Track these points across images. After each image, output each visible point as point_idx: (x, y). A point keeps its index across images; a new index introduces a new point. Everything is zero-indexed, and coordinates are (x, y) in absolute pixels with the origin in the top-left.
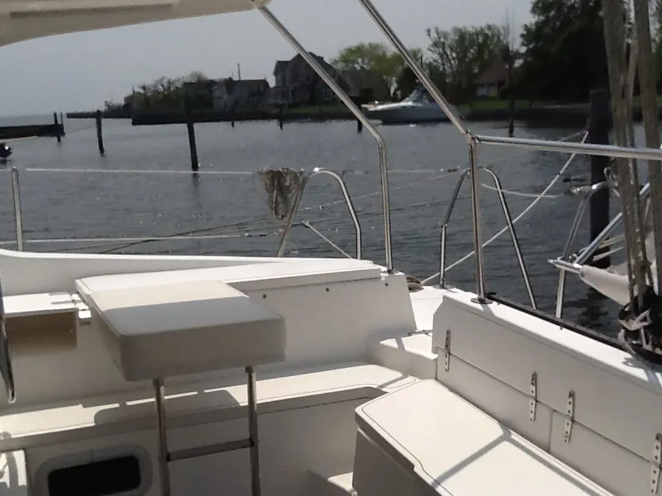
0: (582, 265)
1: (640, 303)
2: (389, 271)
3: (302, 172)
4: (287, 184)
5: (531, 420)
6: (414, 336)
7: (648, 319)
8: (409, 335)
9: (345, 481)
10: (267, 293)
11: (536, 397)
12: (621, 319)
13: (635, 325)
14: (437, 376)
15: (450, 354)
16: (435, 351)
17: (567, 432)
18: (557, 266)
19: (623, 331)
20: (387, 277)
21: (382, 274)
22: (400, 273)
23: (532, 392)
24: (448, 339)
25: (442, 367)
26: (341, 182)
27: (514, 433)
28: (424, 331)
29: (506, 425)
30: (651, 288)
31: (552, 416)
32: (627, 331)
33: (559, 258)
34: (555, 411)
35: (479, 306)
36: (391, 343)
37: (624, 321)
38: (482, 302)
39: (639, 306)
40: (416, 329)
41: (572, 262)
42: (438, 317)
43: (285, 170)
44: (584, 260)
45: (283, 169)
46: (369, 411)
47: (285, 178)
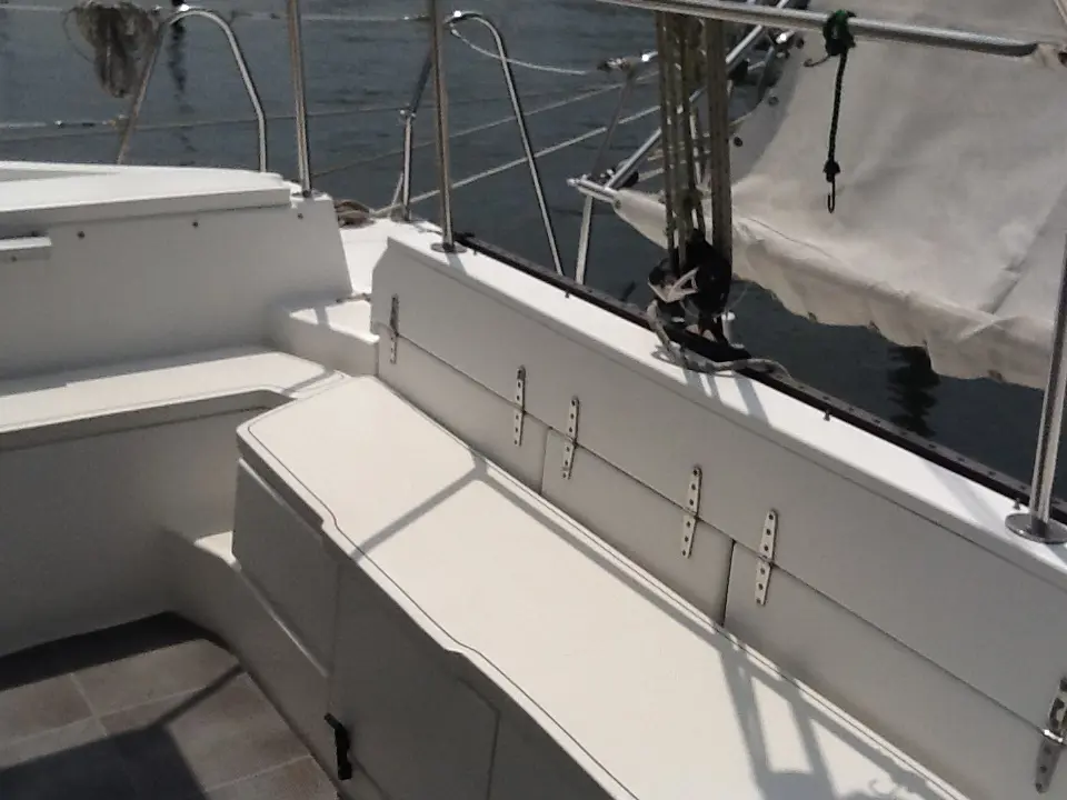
0: (618, 189)
1: (682, 258)
2: (305, 194)
3: (156, 12)
4: (131, 31)
5: (516, 442)
6: (348, 304)
7: (693, 283)
8: (339, 302)
9: (220, 545)
10: (86, 230)
11: (524, 406)
12: (653, 283)
13: (673, 293)
14: (377, 369)
15: (397, 335)
16: (375, 329)
17: (567, 463)
18: (581, 190)
19: (655, 303)
20: (299, 204)
21: (292, 198)
22: (325, 197)
23: (518, 398)
24: (394, 311)
25: (386, 355)
26: (228, 32)
27: (493, 465)
28: (364, 295)
29: (480, 450)
30: (700, 232)
31: (545, 439)
32: (661, 303)
33: (585, 176)
34: (551, 428)
35: (442, 257)
36: (307, 316)
37: (659, 287)
38: (448, 248)
39: (680, 262)
40: (350, 290)
41: (603, 183)
42: (379, 273)
43: (126, 7)
44: (622, 182)
45: (122, 4)
46: (259, 432)
47: (124, 22)
